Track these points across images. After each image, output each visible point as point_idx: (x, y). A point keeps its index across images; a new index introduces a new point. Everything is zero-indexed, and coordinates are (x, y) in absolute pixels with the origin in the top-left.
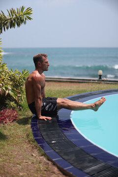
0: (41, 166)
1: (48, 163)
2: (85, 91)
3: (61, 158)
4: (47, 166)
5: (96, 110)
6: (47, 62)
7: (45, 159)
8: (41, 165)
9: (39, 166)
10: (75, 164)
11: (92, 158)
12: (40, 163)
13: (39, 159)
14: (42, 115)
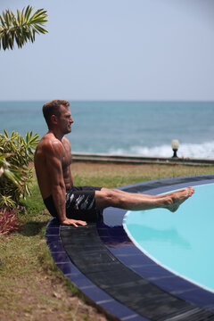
0: (73, 316)
1: (87, 310)
2: (147, 179)
3: (113, 300)
4: (85, 315)
5: (174, 209)
6: (69, 116)
7: (80, 303)
8: (73, 314)
9: (69, 315)
10: (142, 310)
11: (175, 300)
12: (70, 309)
13: (67, 303)
14: (69, 217)
